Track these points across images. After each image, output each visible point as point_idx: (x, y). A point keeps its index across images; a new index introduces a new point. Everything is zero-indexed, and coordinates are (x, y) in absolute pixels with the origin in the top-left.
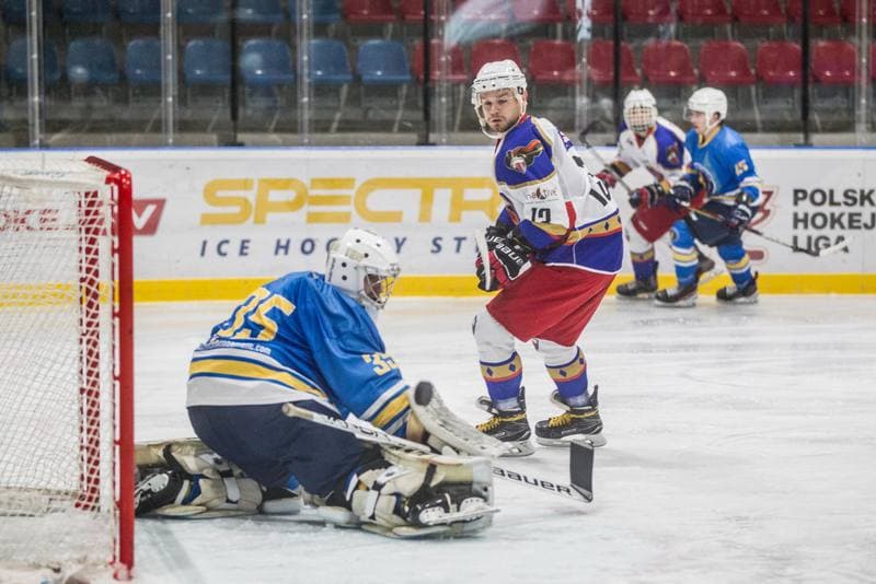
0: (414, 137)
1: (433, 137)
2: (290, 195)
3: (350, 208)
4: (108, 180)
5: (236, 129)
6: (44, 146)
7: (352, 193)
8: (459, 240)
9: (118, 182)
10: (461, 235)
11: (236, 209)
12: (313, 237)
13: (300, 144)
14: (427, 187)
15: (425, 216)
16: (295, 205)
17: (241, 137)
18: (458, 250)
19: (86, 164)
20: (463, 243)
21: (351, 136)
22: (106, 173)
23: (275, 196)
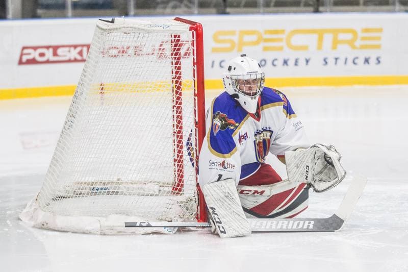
0: (311, 9)
1: (321, 9)
2: (253, 38)
3: (283, 44)
4: (191, 29)
5: (226, 6)
6: (136, 15)
7: (284, 36)
8: (336, 59)
9: (196, 29)
10: (337, 56)
11: (228, 45)
12: (266, 58)
13: (259, 13)
14: (321, 33)
15: (320, 47)
16: (256, 43)
17: (228, 10)
18: (336, 63)
19: (175, 21)
20: (338, 61)
21: (280, 9)
22: (188, 26)
23: (247, 38)
